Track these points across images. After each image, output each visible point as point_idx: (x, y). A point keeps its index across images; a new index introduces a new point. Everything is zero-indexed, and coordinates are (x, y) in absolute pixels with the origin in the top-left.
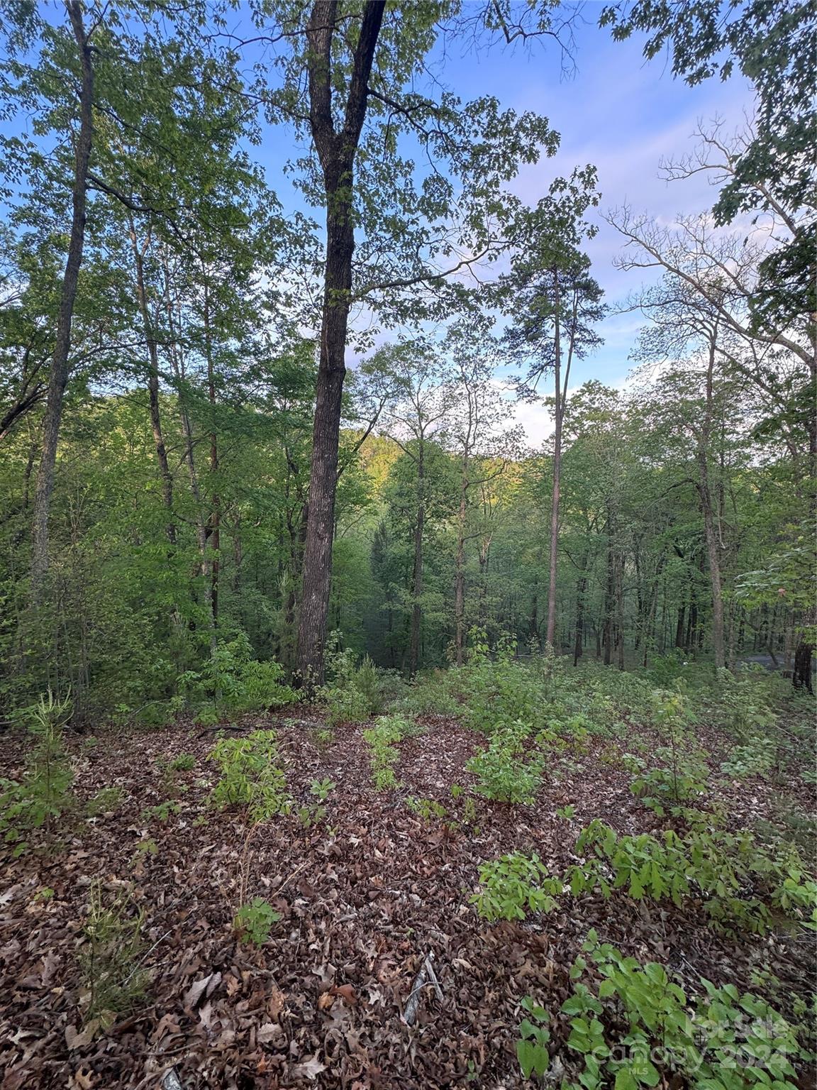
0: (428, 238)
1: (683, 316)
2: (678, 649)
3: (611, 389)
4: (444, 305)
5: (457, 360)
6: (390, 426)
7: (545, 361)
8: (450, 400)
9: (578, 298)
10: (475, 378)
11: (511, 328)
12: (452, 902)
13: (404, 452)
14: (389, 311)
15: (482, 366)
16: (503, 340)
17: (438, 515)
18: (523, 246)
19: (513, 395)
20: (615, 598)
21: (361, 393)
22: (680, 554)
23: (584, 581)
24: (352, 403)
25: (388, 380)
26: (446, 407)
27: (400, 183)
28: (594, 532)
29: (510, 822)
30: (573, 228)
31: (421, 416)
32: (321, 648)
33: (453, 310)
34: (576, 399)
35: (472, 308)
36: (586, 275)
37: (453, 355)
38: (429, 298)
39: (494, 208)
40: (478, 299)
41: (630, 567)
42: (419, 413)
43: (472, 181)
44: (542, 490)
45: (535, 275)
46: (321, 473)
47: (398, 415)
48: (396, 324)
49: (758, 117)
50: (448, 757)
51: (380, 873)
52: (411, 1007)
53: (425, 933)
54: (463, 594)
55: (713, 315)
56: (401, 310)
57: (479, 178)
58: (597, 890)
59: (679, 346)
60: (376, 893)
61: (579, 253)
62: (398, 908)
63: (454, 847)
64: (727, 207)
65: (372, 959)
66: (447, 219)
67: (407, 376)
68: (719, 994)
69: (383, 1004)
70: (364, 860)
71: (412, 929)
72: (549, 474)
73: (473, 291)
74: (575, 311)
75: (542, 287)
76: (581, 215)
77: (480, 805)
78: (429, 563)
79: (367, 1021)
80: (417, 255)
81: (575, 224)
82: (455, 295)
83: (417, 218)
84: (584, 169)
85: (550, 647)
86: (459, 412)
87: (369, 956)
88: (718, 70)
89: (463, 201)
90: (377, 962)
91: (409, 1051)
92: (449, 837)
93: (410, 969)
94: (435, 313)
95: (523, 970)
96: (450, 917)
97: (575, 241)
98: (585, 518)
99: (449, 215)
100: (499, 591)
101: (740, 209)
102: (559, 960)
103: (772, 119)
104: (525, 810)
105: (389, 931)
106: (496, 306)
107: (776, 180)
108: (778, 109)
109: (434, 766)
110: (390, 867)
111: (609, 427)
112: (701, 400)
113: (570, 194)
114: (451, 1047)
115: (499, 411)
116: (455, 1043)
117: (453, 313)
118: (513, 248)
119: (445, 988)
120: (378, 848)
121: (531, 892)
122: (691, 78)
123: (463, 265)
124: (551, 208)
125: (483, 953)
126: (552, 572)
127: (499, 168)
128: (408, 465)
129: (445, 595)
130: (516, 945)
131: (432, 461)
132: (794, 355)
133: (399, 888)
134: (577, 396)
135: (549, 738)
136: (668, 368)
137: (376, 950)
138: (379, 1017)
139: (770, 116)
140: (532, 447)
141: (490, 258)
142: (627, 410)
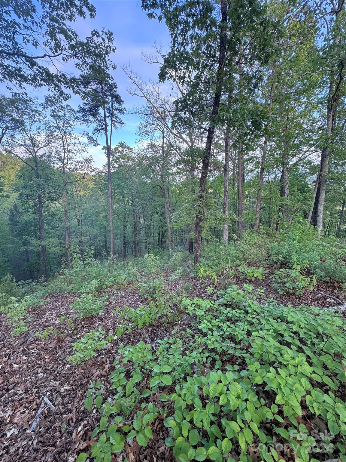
1: (154, 122)
2: (158, 247)
3: (130, 147)
4: (38, 78)
5: (53, 116)
6: (12, 147)
7: (100, 127)
8: (51, 138)
9: (113, 101)
10: (64, 128)
11: (82, 106)
12: (62, 367)
13: (25, 164)
15: (68, 123)
16: (79, 112)
17: (51, 199)
18: (81, 60)
19: (86, 141)
20: (137, 232)
22: (157, 213)
23: (125, 226)
25: (7, 118)
26: (49, 142)
28: (127, 206)
29: (93, 323)
30: (105, 60)
31: (34, 144)
34: (116, 149)
35: (57, 86)
36: (115, 91)
37: (50, 113)
38: (27, 71)
39: (63, 32)
40: (59, 81)
41: (142, 220)
42: (32, 142)
43: (49, 11)
44: (104, 187)
45: (92, 83)
47: (17, 141)
48: (5, 80)
49: (171, 45)
50: (63, 309)
51: (17, 374)
52: (35, 423)
53: (45, 387)
54: (69, 237)
55: (162, 123)
56: (7, 72)
57: (53, 10)
58: (127, 333)
59: (153, 134)
60: (14, 384)
61: (109, 75)
62: (28, 385)
63: (63, 344)
64: (162, 76)
65: (8, 417)
66: (33, 25)
67: (21, 119)
68: (163, 342)
69: (16, 433)
70: (5, 373)
71: (37, 389)
72: (107, 181)
73: (56, 76)
74: (112, 107)
75: (95, 91)
76: (108, 56)
77: (78, 322)
78: (49, 225)
79: (4, 447)
80: (14, 38)
81: (106, 59)
82: (45, 74)
83: (9, 11)
84: (107, 32)
85: (111, 253)
86: (57, 146)
87: (7, 416)
88: (157, 17)
89: (43, 20)
90: (12, 416)
91: (32, 443)
92: (60, 340)
93: (35, 407)
94: (32, 81)
95: (95, 375)
96: (60, 374)
97: (107, 68)
98: (124, 200)
99: (35, 23)
100: (88, 234)
101: (167, 78)
102: (111, 363)
103: (175, 48)
104: (100, 317)
105: (23, 398)
106: (70, 88)
107: (176, 71)
108: (176, 45)
109: (54, 315)
110: (24, 369)
111: (130, 163)
112: (161, 156)
113: (102, 41)
114: (58, 426)
115: (80, 148)
116: (61, 422)
117: (45, 85)
118: (76, 59)
119: (56, 403)
120: (16, 363)
121: (98, 343)
122: (148, 15)
123: (46, 57)
124: (93, 45)
125: (77, 379)
126: (111, 223)
127: (65, 11)
128: (29, 171)
129: (59, 239)
130: (93, 367)
131: (43, 170)
132: (185, 143)
133: (30, 376)
134: (116, 148)
135: (109, 285)
136: (149, 142)
137: (12, 410)
138: (13, 441)
139: (174, 47)
140: (98, 167)
141: (63, 59)
142: (137, 156)
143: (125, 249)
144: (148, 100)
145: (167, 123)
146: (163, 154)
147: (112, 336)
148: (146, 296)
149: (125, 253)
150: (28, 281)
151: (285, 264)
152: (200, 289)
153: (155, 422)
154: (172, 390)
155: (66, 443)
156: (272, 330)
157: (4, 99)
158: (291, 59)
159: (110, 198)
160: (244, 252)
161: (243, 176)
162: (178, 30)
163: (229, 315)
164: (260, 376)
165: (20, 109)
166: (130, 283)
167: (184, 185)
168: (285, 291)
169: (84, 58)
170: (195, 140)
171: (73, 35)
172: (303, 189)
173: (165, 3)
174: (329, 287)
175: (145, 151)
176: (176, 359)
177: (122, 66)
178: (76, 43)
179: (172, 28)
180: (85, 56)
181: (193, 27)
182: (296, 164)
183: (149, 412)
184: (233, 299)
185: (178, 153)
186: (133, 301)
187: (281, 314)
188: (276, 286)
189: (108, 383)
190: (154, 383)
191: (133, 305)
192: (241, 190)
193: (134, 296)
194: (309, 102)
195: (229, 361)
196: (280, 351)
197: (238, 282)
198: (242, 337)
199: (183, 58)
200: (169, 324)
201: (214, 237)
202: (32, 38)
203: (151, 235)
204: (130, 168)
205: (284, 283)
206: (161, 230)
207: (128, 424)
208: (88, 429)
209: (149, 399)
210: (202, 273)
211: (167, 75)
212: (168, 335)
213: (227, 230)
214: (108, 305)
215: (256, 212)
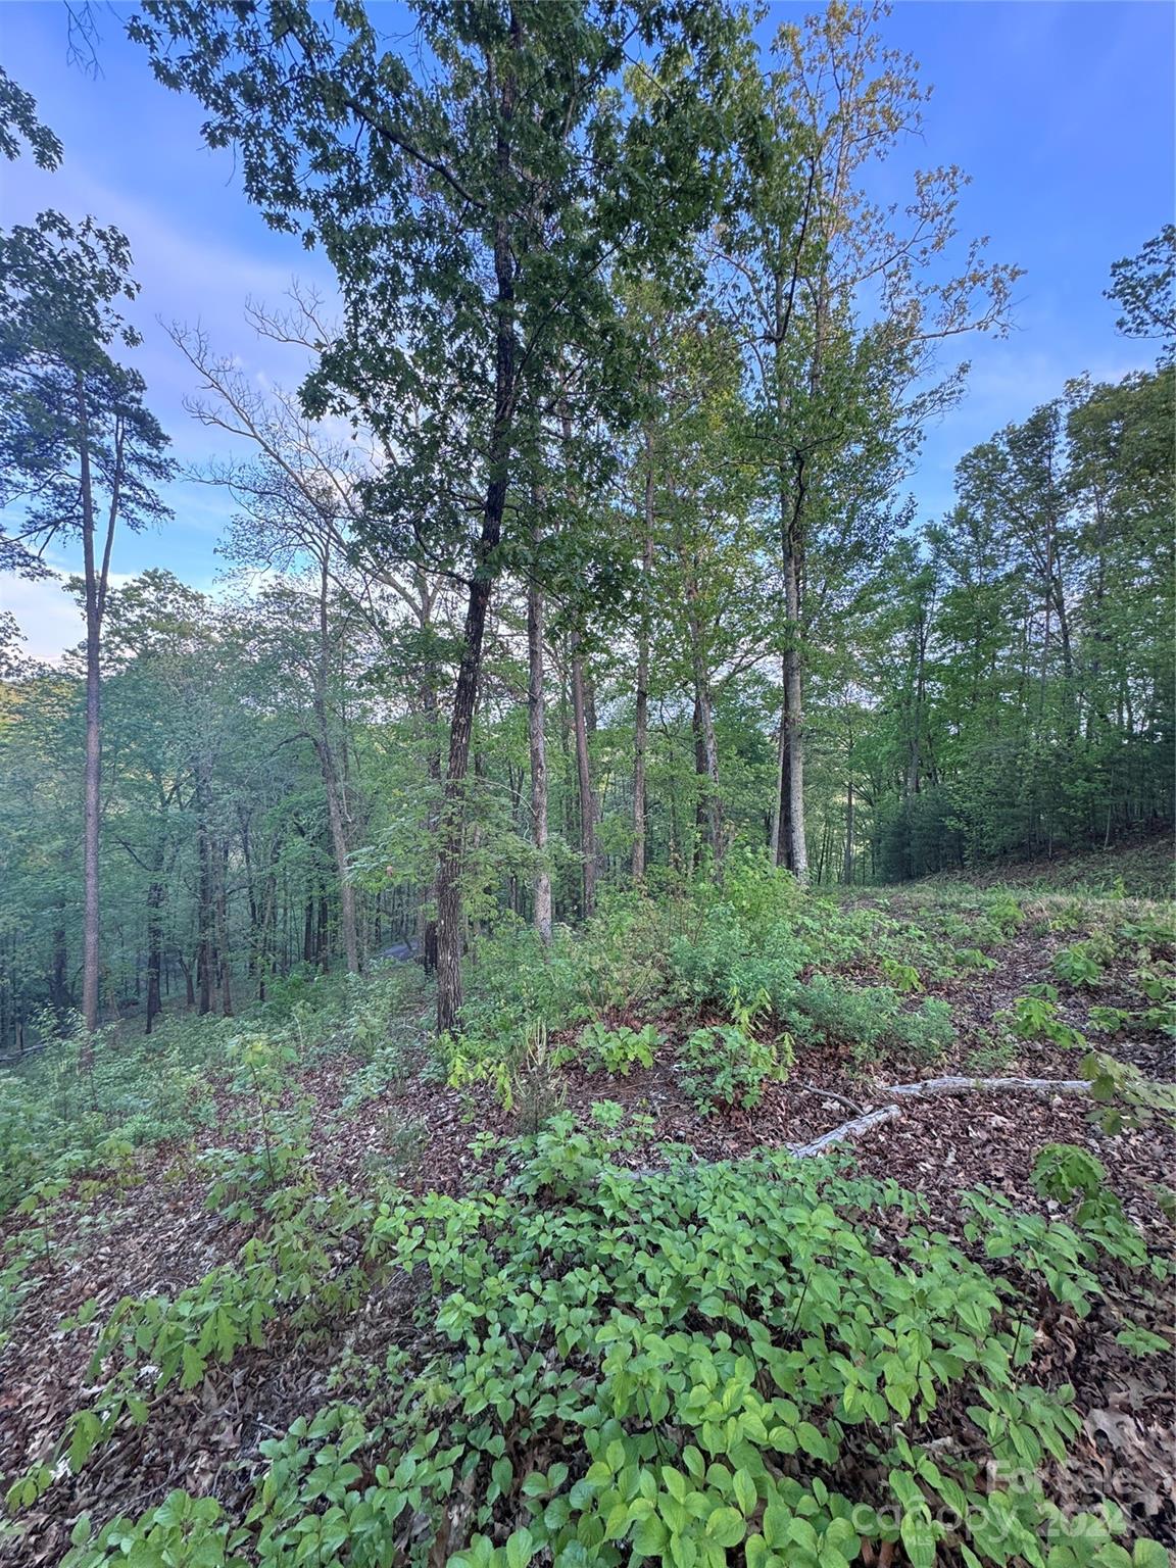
1: (288, 519)
2: (305, 962)
3: (193, 591)
7: (62, 513)
9: (125, 432)
20: (213, 907)
22: (301, 832)
23: (157, 888)
28: (174, 809)
30: (94, 310)
34: (130, 593)
36: (136, 400)
41: (236, 858)
45: (34, 356)
49: (346, 317)
55: (321, 529)
58: (128, 1423)
59: (284, 556)
64: (314, 400)
72: (79, 710)
74: (119, 450)
75: (49, 383)
76: (107, 299)
81: (98, 307)
84: (106, 229)
88: (299, 232)
97: (99, 335)
101: (329, 410)
103: (360, 330)
107: (363, 398)
108: (364, 323)
111: (191, 646)
112: (315, 633)
113: (82, 253)
122: (268, 216)
126: (92, 881)
132: (403, 602)
134: (131, 588)
136: (272, 582)
139: (357, 325)
140: (39, 659)
142: (219, 625)
143: (154, 982)
144: (267, 449)
146: (324, 628)
148: (233, 1208)
149: (154, 997)
151: (715, 1001)
152: (454, 1134)
159: (92, 781)
161: (592, 709)
163: (543, 1242)
164: (623, 1501)
168: (715, 1101)
170: (434, 593)
172: (751, 751)
174: (826, 1060)
175: (255, 612)
179: (349, 274)
181: (416, 290)
182: (729, 681)
184: (558, 1172)
185: (378, 630)
186: (171, 1240)
188: (691, 1084)
191: (171, 1263)
192: (585, 757)
193: (178, 1212)
194: (742, 526)
195: (540, 1445)
196: (685, 1369)
197: (581, 1085)
198: (578, 1336)
199: (386, 366)
200: (321, 1332)
201: (511, 912)
203: (274, 915)
204: (189, 666)
205: (713, 1071)
206: (315, 893)
210: (461, 1068)
211: (332, 403)
212: (317, 1384)
213: (546, 891)
215: (635, 821)
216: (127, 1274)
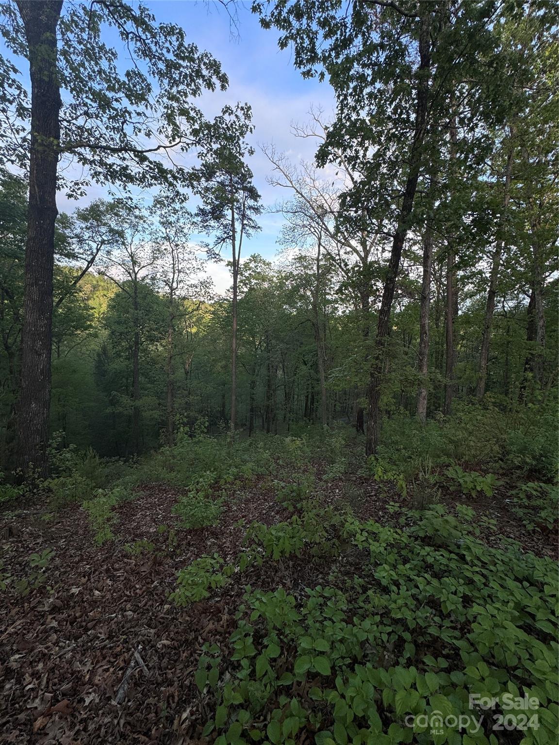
0: (130, 118)
1: (305, 223)
2: (305, 419)
3: (267, 261)
4: (148, 176)
5: (163, 223)
6: (107, 267)
7: (226, 235)
8: (157, 253)
9: (246, 197)
10: (176, 239)
11: (202, 207)
12: (158, 606)
13: (121, 290)
14: (99, 169)
15: (181, 231)
16: (197, 215)
17: (152, 339)
18: (206, 147)
19: (204, 255)
20: (272, 392)
21: (77, 236)
22: (305, 363)
23: (253, 382)
24: (69, 243)
25: (103, 229)
26: (155, 258)
27: (104, 64)
28: (259, 352)
29: (203, 540)
30: (239, 144)
31: (134, 263)
32: (43, 448)
33: (156, 182)
34: (246, 265)
35: (171, 184)
36: (250, 183)
37: (158, 219)
38: (135, 168)
39: (184, 112)
40: (175, 178)
41: (280, 373)
42: (132, 260)
43: (167, 88)
44: (227, 323)
45: (218, 174)
46: (36, 297)
47: (113, 259)
48: (106, 182)
49: (337, 111)
50: (160, 509)
51: (98, 607)
52: (121, 691)
53: (135, 635)
54: (172, 396)
55: (319, 225)
56: (110, 172)
57: (172, 86)
58: (255, 564)
59: (303, 240)
60: (94, 622)
61: (243, 163)
62: (113, 626)
63: (161, 568)
64: (322, 157)
65: (88, 672)
66: (147, 108)
67: (120, 228)
68: (313, 593)
69: (97, 701)
70: (83, 602)
71: (125, 637)
72: (230, 313)
73: (171, 171)
74: (244, 205)
75: (222, 184)
76: (244, 137)
77: (182, 535)
78: (146, 375)
79: (82, 720)
80: (122, 129)
81: (240, 142)
82: (156, 170)
83: (120, 98)
84: (244, 106)
85: (232, 425)
86: (165, 263)
87: (86, 671)
88: (317, 75)
89: (160, 100)
90: (93, 672)
91: (118, 723)
92: (157, 563)
93: (122, 665)
94: (141, 181)
95: (207, 629)
96: (156, 617)
97: (240, 154)
98: (254, 342)
99: (149, 106)
100: (198, 392)
101: (328, 161)
102: (231, 613)
103: (343, 115)
104: (214, 530)
105: (105, 646)
106: (188, 187)
107: (345, 150)
108: (346, 111)
109: (148, 518)
110: (108, 599)
111: (266, 285)
112: (314, 274)
113: (236, 120)
114: (153, 703)
115: (195, 265)
116: (156, 698)
117: (155, 185)
118: (199, 147)
119: (150, 665)
120: (97, 589)
121: (213, 578)
122: (304, 74)
123: (161, 148)
124: (224, 125)
125: (180, 630)
126: (234, 377)
127: (188, 85)
128: (125, 300)
129: (159, 398)
130: (203, 615)
131: (144, 298)
132: (355, 254)
133: (115, 612)
134: (247, 263)
135: (229, 480)
136: (298, 253)
137: (92, 663)
138: (92, 712)
139: (342, 113)
140: (219, 293)
141: (182, 149)
142: (276, 275)
143: (252, 419)
144: (297, 191)
145: (326, 223)
146: (318, 271)
147: (232, 567)
148: (285, 504)
149: (251, 424)
150: (113, 459)
151: (538, 471)
152: (376, 501)
153: (301, 734)
154: (328, 683)
155: (164, 735)
156: (511, 604)
157: (103, 203)
158: (546, 106)
159: (234, 339)
160: (457, 444)
161: (456, 303)
162: (348, 89)
163: (430, 560)
164: (489, 691)
165: (120, 216)
166: (260, 477)
167: (350, 318)
168: (538, 525)
169: (210, 145)
170: (371, 247)
171: (197, 115)
173: (330, 54)
175: (290, 267)
176: (337, 630)
177: (261, 146)
178: (201, 127)
179: (339, 87)
180: (211, 141)
181: (373, 82)
183: (292, 715)
184: (437, 530)
185: (343, 269)
186: (263, 509)
187: (531, 572)
188: (520, 512)
189: (225, 646)
190: (302, 667)
191: (265, 517)
192: (450, 329)
193: (265, 500)
195: (428, 647)
196: (528, 648)
197: (445, 496)
198: (453, 607)
200: (322, 560)
201: (402, 408)
202: (144, 127)
203: (294, 398)
204: (265, 293)
205: (536, 509)
206: (310, 390)
207: (258, 728)
208: (196, 719)
209: (291, 689)
210: (380, 474)
211: (330, 157)
212: (322, 578)
213: (424, 398)
214: (226, 511)
215: (480, 367)
216: (251, 516)
